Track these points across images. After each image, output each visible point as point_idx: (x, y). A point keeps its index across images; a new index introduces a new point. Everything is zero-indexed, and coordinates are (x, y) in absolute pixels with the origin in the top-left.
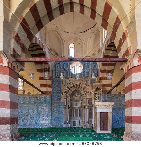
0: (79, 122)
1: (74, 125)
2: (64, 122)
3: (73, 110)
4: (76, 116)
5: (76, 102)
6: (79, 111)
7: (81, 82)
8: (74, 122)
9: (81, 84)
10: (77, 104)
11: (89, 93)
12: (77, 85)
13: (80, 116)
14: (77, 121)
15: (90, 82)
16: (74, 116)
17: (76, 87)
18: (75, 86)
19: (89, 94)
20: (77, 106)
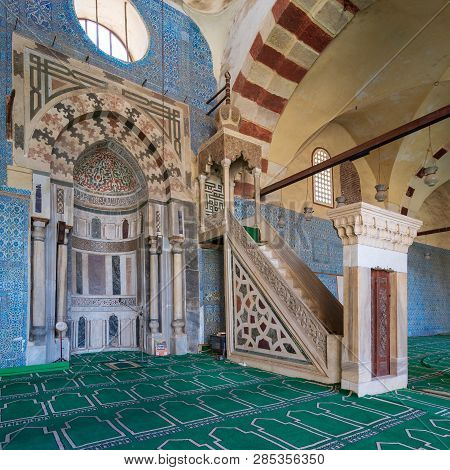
0: (113, 323)
1: (81, 344)
2: (33, 327)
3: (79, 255)
4: (91, 292)
5: (92, 216)
6: (109, 267)
7: (139, 110)
8: (82, 323)
9: (143, 117)
10: (96, 227)
11: (179, 174)
12: (113, 117)
13: (117, 291)
14: (97, 319)
15: (186, 125)
16: (79, 291)
17: (109, 127)
18: (105, 121)
19: (182, 180)
20: (98, 236)
